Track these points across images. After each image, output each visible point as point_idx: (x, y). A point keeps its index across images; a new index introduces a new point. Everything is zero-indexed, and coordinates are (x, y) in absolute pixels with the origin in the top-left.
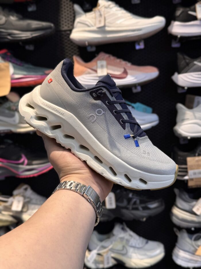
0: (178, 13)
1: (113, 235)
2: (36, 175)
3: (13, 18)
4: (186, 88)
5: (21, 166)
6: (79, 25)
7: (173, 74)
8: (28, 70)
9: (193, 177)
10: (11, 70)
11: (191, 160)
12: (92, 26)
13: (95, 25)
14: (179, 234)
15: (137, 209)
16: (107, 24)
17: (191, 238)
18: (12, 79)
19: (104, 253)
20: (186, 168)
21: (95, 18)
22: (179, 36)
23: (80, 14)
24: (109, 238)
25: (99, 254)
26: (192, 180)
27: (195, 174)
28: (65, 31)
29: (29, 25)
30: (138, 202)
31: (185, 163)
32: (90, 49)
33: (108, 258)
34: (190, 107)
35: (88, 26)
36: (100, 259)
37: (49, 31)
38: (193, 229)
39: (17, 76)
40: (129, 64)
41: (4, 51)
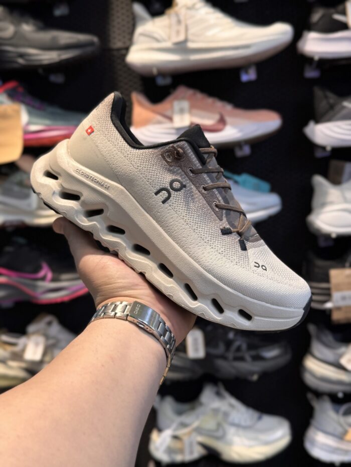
0: (316, 17)
1: (201, 404)
2: (66, 299)
3: (27, 28)
4: (329, 149)
5: (41, 284)
6: (142, 38)
7: (306, 124)
8: (53, 116)
9: (341, 303)
10: (24, 117)
11: (337, 275)
12: (164, 40)
13: (169, 38)
14: (316, 405)
15: (242, 359)
16: (190, 37)
17: (337, 411)
18: (26, 132)
19: (185, 434)
20: (329, 289)
21: (170, 27)
22: (316, 58)
23: (143, 20)
24: (193, 409)
25: (176, 437)
26: (338, 309)
27: (344, 298)
28: (119, 50)
29: (54, 39)
30: (244, 346)
31: (327, 279)
32: (161, 82)
33: (191, 445)
34: (336, 181)
35: (157, 40)
36: (177, 445)
37: (89, 50)
38: (340, 395)
39: (34, 128)
40: (229, 107)
41: (12, 85)
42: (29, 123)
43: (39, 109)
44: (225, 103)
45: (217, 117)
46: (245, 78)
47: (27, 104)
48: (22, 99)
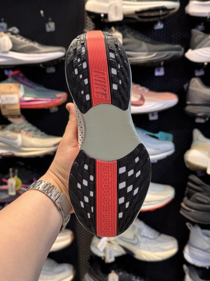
18: (21, 101)
39: (27, 99)
40: (146, 90)
41: (16, 72)
44: (144, 88)
46: (157, 73)
48: (21, 81)
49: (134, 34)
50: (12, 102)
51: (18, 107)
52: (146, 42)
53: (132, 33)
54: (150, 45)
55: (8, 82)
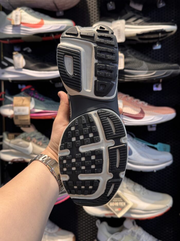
8: (47, 105)
18: (32, 113)
39: (37, 111)
40: (146, 105)
41: (29, 87)
42: (34, 108)
43: (41, 100)
44: (144, 102)
45: (140, 110)
46: (155, 89)
47: (35, 98)
48: (33, 94)
49: (135, 54)
50: (24, 113)
51: (28, 118)
52: (146, 61)
53: (133, 53)
54: (149, 64)
55: (21, 96)
